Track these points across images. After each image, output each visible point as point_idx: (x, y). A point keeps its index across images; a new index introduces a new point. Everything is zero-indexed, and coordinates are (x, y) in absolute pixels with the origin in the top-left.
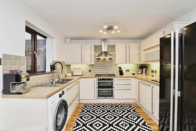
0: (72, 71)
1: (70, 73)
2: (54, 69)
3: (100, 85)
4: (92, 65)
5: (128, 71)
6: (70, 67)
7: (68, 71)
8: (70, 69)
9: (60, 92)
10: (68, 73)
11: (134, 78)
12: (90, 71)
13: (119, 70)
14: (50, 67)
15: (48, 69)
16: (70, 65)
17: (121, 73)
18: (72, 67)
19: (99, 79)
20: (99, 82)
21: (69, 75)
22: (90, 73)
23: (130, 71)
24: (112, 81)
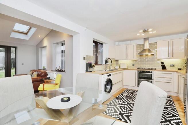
0: (119, 65)
1: (118, 66)
2: (107, 63)
3: (140, 76)
4: (136, 60)
5: (172, 66)
6: (118, 62)
7: (116, 65)
8: (118, 63)
9: (108, 74)
10: (116, 66)
11: (176, 72)
12: (133, 65)
13: (161, 65)
14: (104, 61)
15: (104, 63)
16: (118, 61)
17: (164, 67)
18: (120, 62)
19: (139, 71)
20: (139, 74)
21: (117, 67)
22: (133, 67)
23: (175, 66)
24: (151, 74)
